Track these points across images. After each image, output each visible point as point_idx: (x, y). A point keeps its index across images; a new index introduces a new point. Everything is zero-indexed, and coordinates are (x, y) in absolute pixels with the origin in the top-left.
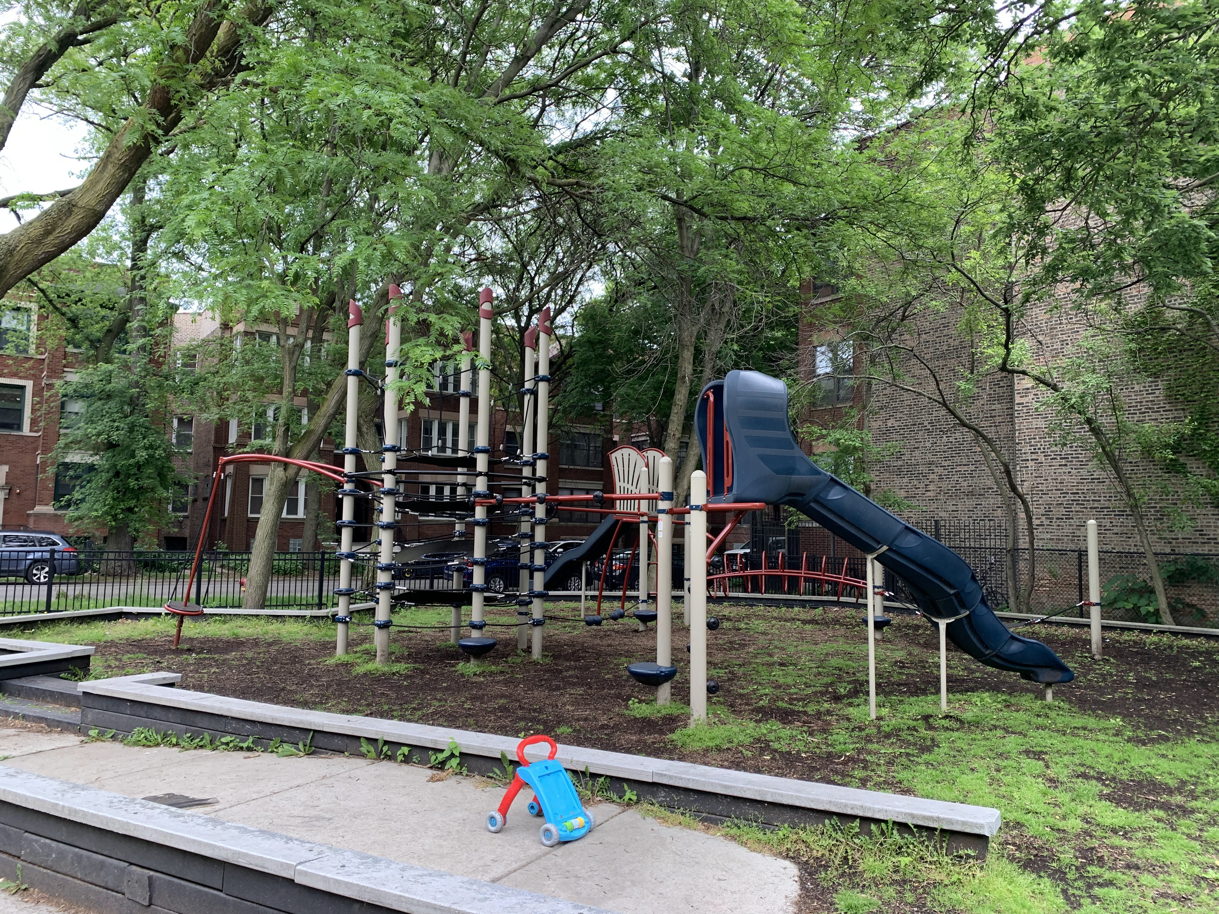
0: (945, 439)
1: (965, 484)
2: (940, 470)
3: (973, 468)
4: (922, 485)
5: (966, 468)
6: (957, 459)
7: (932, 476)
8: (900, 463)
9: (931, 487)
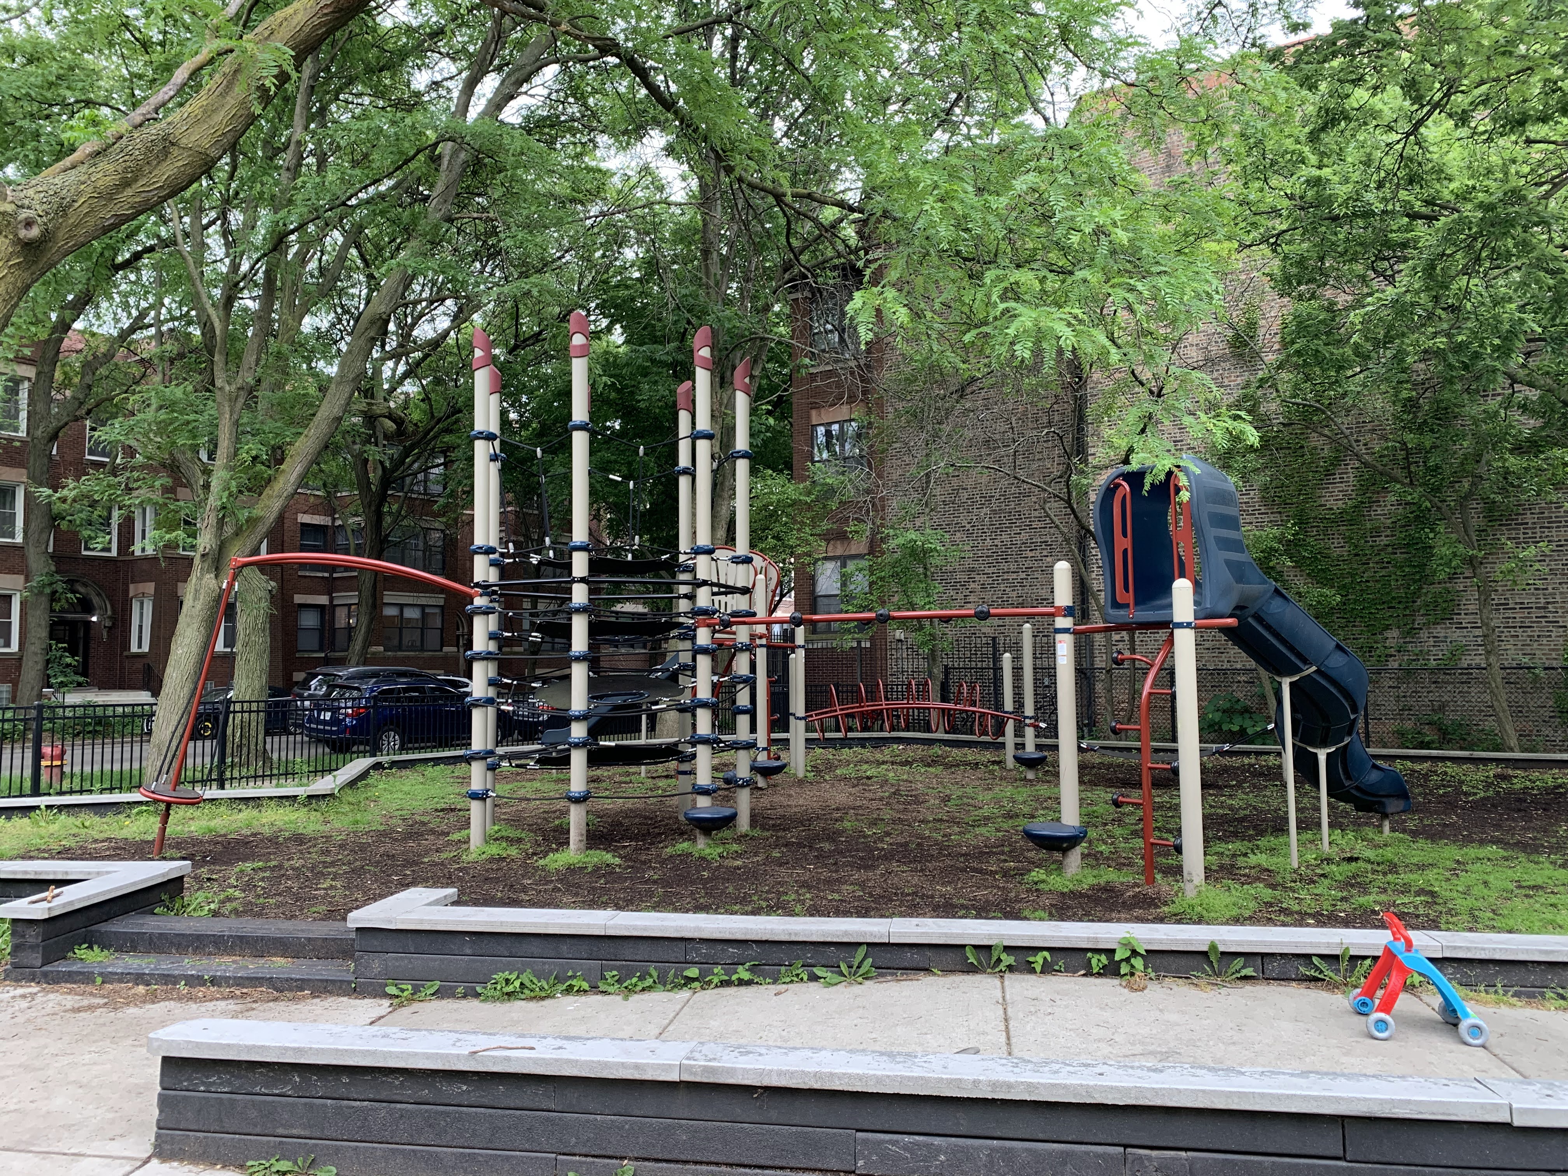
0: (989, 542)
1: (1015, 594)
2: (982, 578)
3: (1023, 575)
4: (960, 596)
5: (1014, 576)
6: (1004, 566)
7: (972, 585)
9: (971, 598)
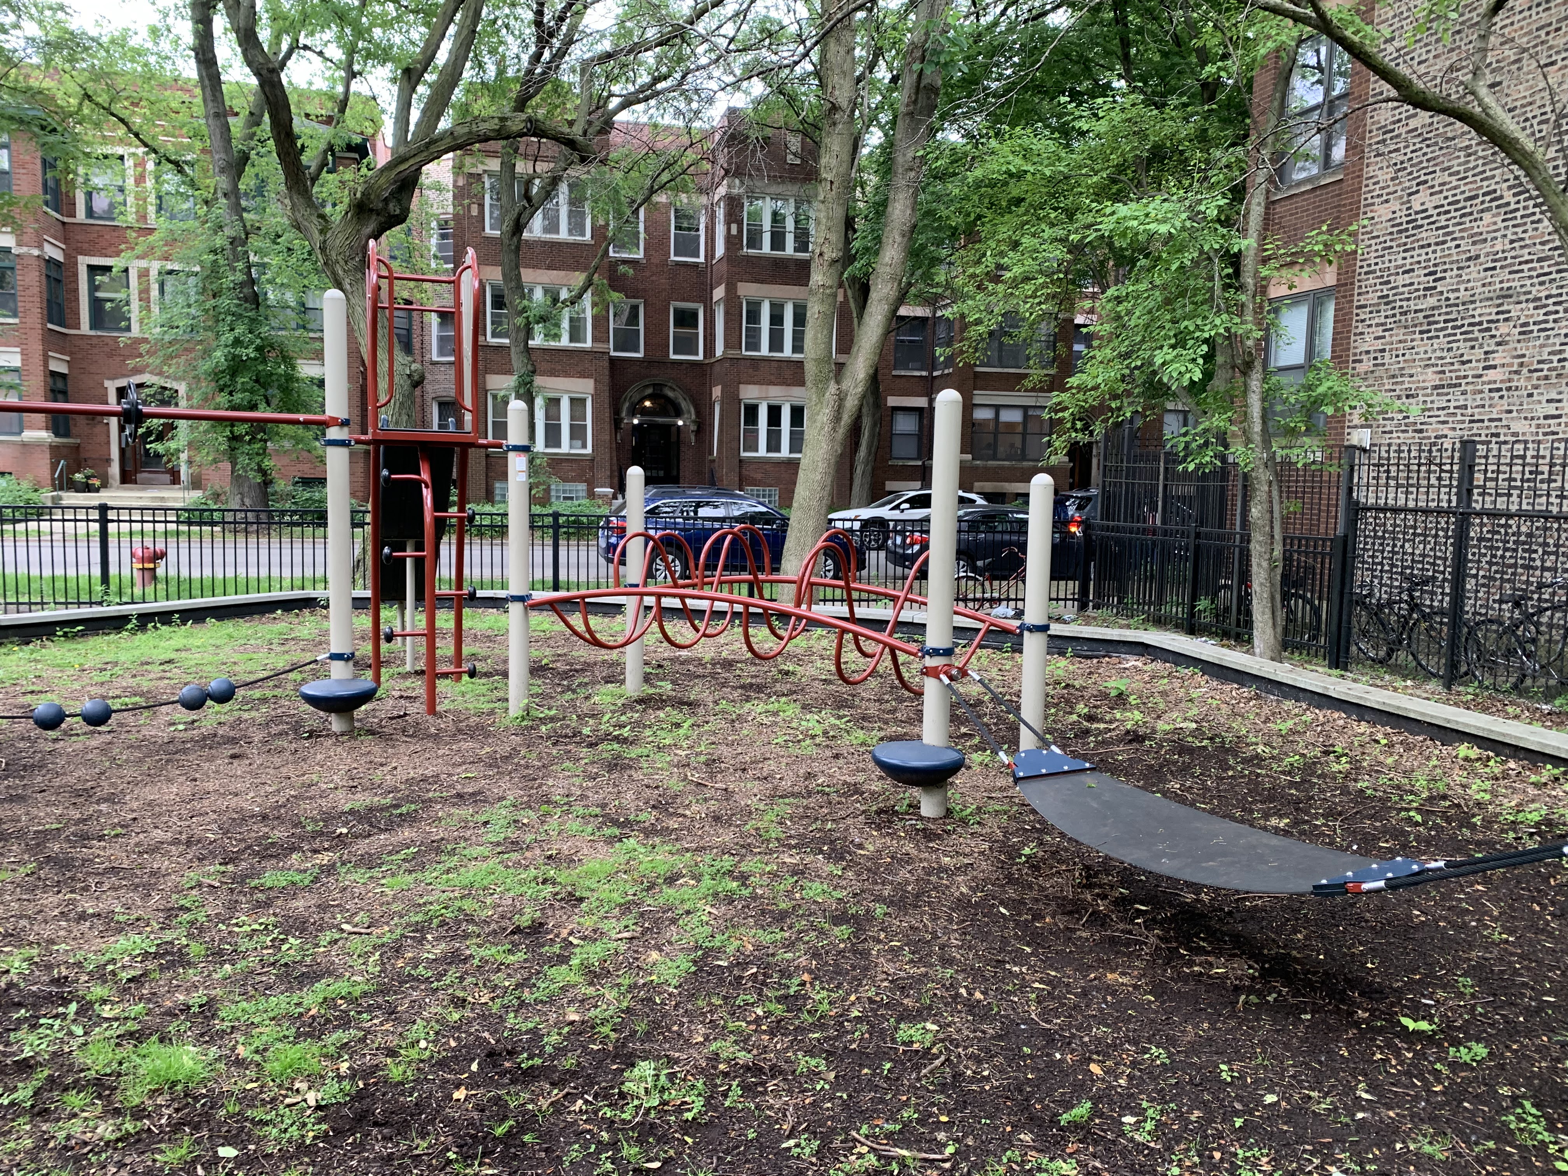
8: (1432, 301)
